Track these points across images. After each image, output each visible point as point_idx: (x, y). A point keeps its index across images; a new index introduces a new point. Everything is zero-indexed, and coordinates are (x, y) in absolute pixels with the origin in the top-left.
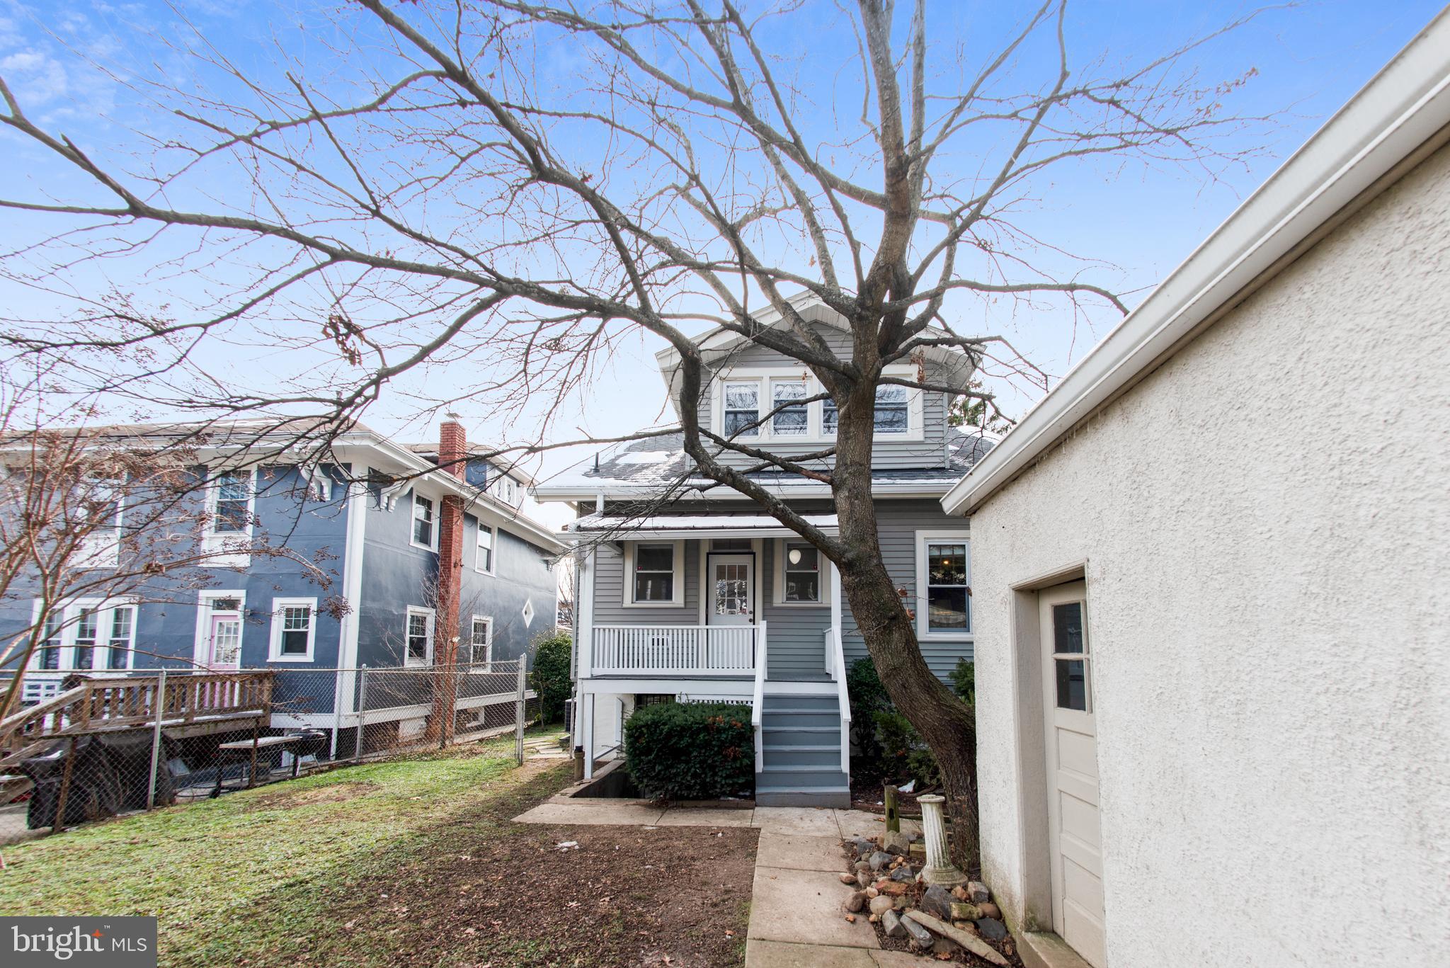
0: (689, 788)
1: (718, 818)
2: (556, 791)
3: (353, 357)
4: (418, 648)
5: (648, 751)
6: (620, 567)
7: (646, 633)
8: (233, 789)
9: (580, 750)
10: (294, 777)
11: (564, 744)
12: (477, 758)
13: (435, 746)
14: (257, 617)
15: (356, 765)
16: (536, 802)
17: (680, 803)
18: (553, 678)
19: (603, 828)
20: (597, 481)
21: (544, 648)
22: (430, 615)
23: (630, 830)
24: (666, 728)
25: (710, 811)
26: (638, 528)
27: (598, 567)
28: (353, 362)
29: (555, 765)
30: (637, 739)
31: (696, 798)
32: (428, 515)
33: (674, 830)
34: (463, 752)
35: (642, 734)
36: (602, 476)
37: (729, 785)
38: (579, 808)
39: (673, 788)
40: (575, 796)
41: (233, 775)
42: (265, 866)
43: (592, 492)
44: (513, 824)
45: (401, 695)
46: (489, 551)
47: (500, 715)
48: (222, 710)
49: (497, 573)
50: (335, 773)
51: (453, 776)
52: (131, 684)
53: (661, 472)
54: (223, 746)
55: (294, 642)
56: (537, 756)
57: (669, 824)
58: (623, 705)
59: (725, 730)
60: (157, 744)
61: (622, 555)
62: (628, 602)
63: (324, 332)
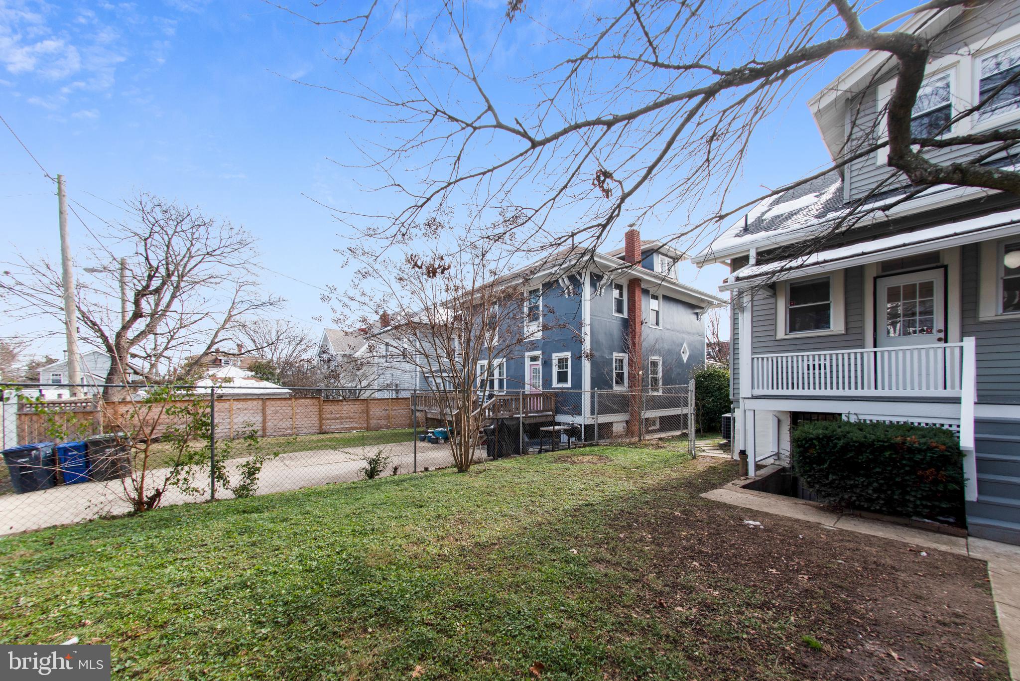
0: (870, 500)
1: (915, 537)
2: (728, 481)
3: (607, 193)
4: (620, 378)
5: (821, 461)
6: (773, 306)
7: (802, 360)
8: (547, 451)
9: (743, 453)
10: (569, 448)
11: (726, 448)
12: (662, 450)
13: (635, 439)
14: (547, 364)
15: (596, 445)
16: (714, 487)
17: (857, 512)
18: (708, 399)
19: (783, 518)
20: (748, 238)
21: (699, 377)
22: (625, 357)
23: (808, 525)
24: (841, 443)
25: (898, 527)
26: (801, 266)
27: (755, 308)
28: (607, 197)
29: (721, 462)
30: (806, 450)
31: (876, 511)
32: (621, 295)
33: (860, 536)
34: (653, 445)
35: (813, 446)
36: (752, 233)
37: (925, 507)
38: (751, 497)
39: (850, 497)
40: (744, 487)
41: (546, 444)
42: (572, 492)
43: (745, 248)
44: (701, 498)
45: (615, 407)
46: (657, 312)
47: (668, 423)
48: (537, 412)
49: (663, 327)
50: (587, 449)
51: (652, 460)
52: (506, 398)
53: (815, 212)
54: (541, 429)
55: (562, 377)
56: (703, 454)
57: (849, 529)
58: (779, 421)
59: (919, 451)
60: (521, 425)
61: (774, 295)
62: (781, 334)
63: (593, 184)
